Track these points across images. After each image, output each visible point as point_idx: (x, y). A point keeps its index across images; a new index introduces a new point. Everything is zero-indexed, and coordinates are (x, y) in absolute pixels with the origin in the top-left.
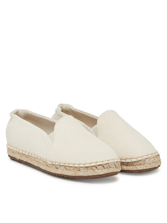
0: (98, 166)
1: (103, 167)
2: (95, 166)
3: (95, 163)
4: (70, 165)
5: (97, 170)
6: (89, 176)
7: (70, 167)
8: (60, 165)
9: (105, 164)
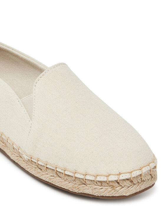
0: (122, 182)
1: (132, 182)
2: (116, 181)
3: (117, 176)
4: (67, 173)
5: (120, 187)
6: (103, 196)
7: (67, 175)
8: (47, 168)
9: (134, 177)
